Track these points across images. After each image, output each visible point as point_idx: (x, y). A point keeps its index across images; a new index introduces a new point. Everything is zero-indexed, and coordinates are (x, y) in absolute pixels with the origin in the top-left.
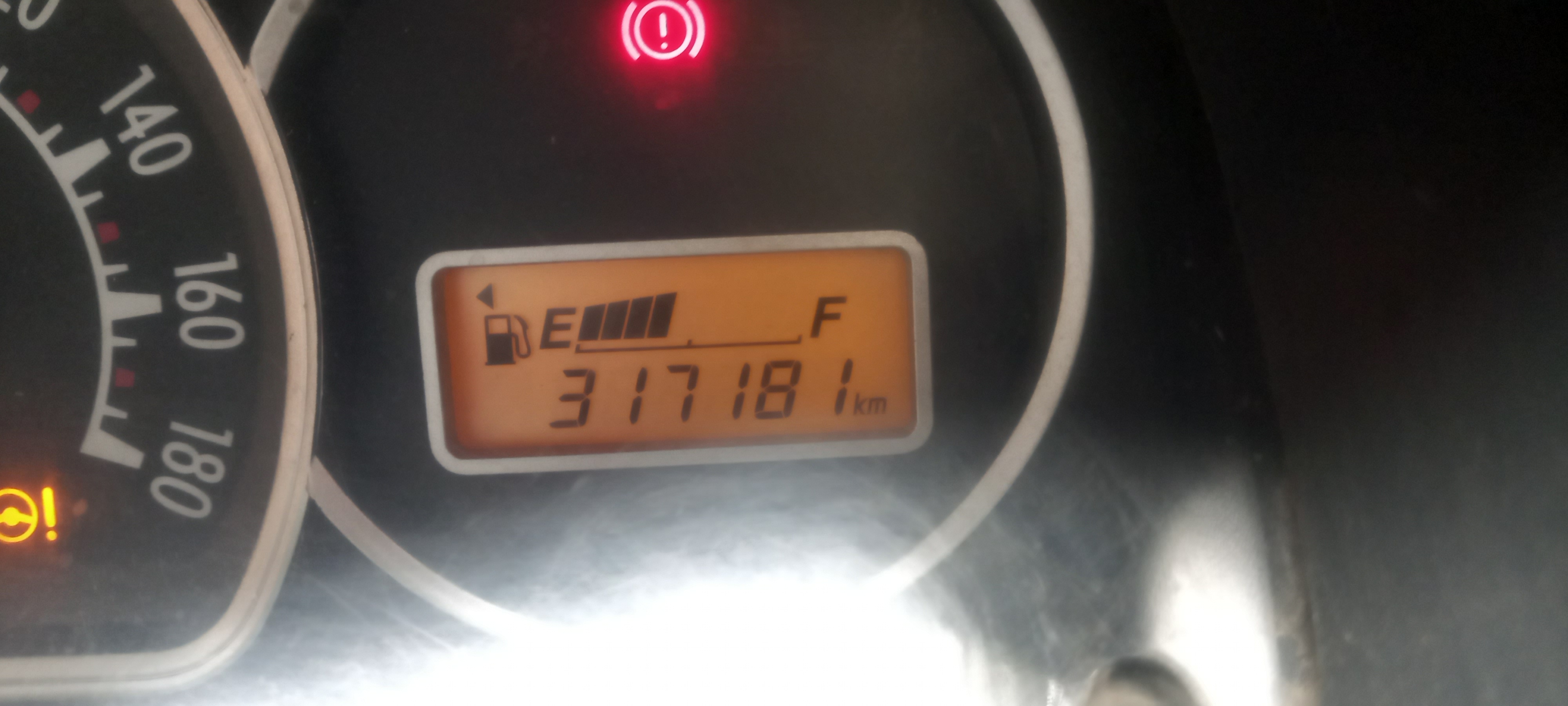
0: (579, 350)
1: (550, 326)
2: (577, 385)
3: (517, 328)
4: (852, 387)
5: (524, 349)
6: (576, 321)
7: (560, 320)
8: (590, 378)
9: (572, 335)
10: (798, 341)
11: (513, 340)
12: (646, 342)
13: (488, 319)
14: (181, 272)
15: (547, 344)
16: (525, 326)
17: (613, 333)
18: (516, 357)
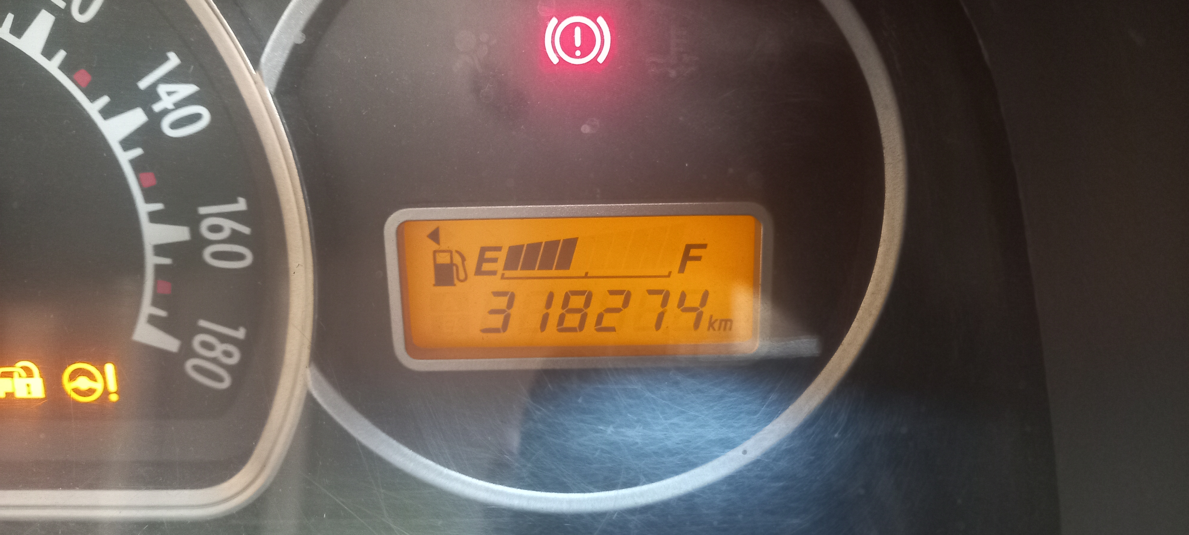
0: (503, 277)
1: (482, 260)
2: (501, 303)
3: (457, 259)
4: (707, 311)
5: (462, 276)
6: (502, 256)
7: (489, 255)
8: (511, 298)
9: (499, 266)
10: (669, 276)
11: (454, 268)
12: (553, 272)
13: (435, 252)
14: (203, 210)
15: (479, 272)
16: (463, 258)
17: (529, 265)
18: (456, 281)
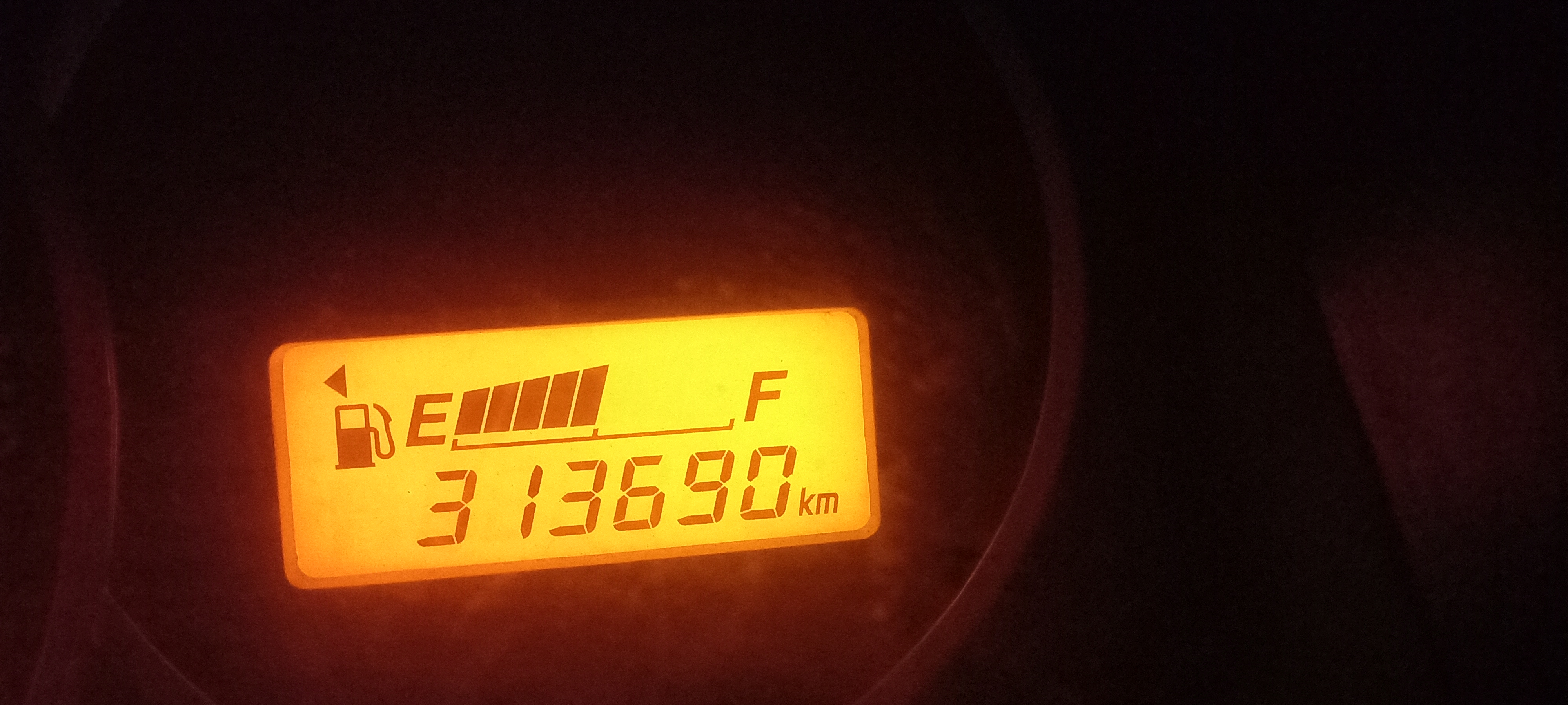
0: (455, 446)
1: (418, 418)
2: (454, 491)
3: (377, 421)
4: (796, 482)
5: (385, 449)
6: (453, 410)
7: (430, 409)
8: (471, 480)
9: (448, 428)
10: (730, 427)
11: (372, 434)
12: (541, 433)
13: (338, 410)
15: (414, 439)
16: (387, 419)
17: (499, 423)
18: (375, 458)
